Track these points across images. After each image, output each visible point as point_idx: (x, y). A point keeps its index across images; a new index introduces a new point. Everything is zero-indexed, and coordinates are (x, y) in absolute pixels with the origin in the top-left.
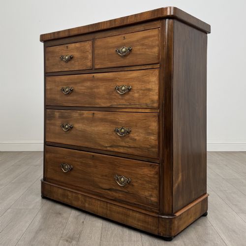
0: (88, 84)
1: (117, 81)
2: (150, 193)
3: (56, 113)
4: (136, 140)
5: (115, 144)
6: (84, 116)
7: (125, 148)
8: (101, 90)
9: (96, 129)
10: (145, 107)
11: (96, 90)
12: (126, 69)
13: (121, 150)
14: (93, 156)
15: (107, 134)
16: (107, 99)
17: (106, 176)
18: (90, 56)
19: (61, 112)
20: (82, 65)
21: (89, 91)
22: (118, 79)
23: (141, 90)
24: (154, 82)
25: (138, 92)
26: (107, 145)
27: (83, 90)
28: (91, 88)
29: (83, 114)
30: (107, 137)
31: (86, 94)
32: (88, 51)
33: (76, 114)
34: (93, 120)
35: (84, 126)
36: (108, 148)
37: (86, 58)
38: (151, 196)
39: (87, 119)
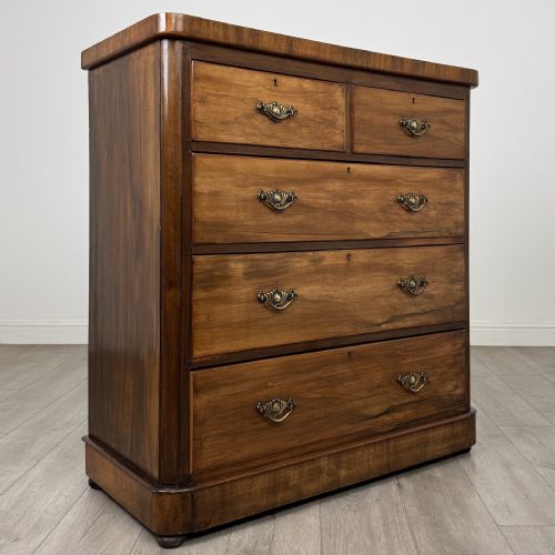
0: (337, 186)
1: (400, 184)
2: (454, 383)
3: (233, 265)
4: (433, 296)
5: (397, 313)
6: (325, 263)
7: (416, 317)
8: (366, 201)
9: (357, 290)
10: (446, 234)
11: (354, 201)
12: (414, 162)
13: (409, 323)
14: (349, 353)
15: (381, 296)
16: (379, 221)
17: (378, 387)
18: (342, 121)
19: (253, 260)
20: (319, 138)
21: (339, 202)
22: (400, 180)
23: (440, 203)
24: (459, 190)
25: (435, 208)
26: (380, 321)
27: (323, 201)
28: (344, 198)
29: (322, 259)
30: (382, 302)
31: (329, 209)
32: (336, 109)
33: (300, 262)
34: (348, 270)
35: (327, 287)
36: (384, 326)
37: (332, 124)
38: (456, 387)
39: (334, 270)
